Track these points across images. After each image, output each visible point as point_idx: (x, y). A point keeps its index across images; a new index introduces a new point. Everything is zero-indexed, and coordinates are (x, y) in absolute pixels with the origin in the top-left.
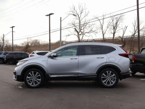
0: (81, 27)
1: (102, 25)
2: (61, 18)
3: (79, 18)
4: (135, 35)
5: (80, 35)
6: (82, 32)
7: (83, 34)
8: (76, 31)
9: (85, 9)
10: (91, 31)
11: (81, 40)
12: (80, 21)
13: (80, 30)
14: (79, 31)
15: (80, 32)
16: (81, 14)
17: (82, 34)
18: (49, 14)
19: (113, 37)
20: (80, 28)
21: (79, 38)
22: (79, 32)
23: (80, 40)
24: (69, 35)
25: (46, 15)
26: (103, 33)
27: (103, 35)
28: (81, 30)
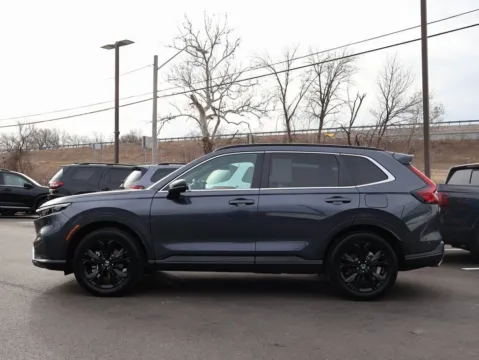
0: (213, 93)
1: (284, 87)
2: (156, 58)
3: (207, 62)
4: (388, 123)
5: (210, 117)
6: (214, 109)
7: (219, 116)
8: (196, 103)
9: (226, 31)
10: (246, 106)
11: (211, 134)
12: (207, 72)
13: (210, 101)
14: (204, 105)
15: (207, 108)
16: (212, 47)
17: (215, 115)
18: (113, 43)
19: (320, 128)
20: (208, 96)
21: (204, 128)
22: (205, 110)
23: (208, 135)
24: (170, 119)
25: (104, 47)
26: (286, 115)
27: (288, 121)
28: (213, 101)
